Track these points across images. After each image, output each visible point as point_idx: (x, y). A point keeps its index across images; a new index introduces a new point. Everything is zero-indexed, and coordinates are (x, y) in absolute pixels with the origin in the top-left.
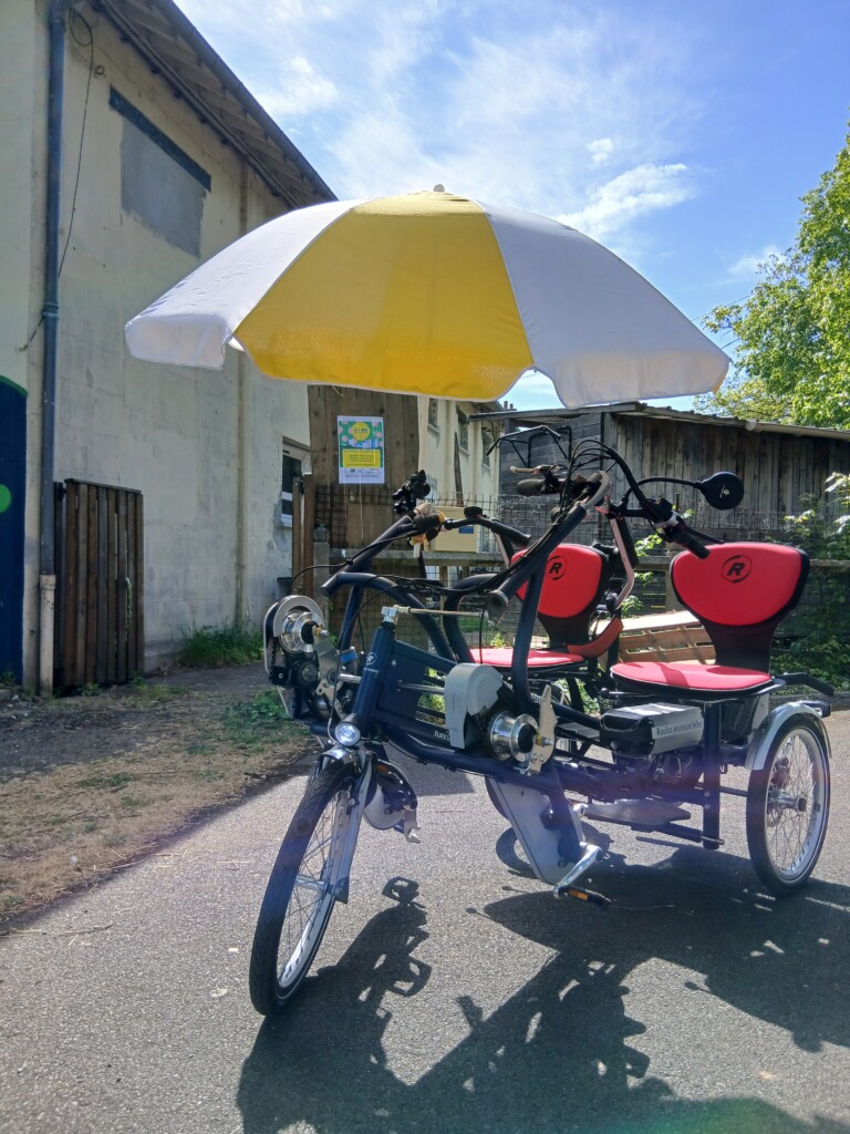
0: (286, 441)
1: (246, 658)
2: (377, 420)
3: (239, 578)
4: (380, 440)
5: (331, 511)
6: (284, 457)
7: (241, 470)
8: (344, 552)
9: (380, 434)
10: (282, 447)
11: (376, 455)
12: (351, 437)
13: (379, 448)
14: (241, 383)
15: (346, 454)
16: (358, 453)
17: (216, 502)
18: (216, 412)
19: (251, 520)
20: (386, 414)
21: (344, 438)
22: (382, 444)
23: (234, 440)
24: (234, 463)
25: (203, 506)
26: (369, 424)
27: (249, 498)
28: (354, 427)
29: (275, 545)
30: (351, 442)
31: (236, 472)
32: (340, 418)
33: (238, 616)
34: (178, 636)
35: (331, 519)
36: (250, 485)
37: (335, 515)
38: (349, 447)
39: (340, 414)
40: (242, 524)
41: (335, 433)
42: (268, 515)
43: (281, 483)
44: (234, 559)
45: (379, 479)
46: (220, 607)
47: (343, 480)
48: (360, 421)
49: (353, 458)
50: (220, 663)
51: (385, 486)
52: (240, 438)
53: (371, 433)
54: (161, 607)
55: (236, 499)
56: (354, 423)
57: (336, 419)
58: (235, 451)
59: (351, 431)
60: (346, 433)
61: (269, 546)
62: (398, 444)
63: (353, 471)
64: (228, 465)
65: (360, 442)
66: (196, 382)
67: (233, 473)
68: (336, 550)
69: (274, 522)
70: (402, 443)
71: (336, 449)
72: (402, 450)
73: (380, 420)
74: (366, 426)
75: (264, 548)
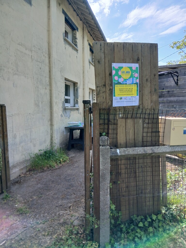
0: (66, 79)
1: (55, 165)
2: (135, 66)
3: (52, 129)
4: (137, 78)
5: (108, 124)
6: (65, 84)
7: (51, 90)
8: (118, 151)
9: (137, 75)
10: (64, 81)
11: (135, 88)
12: (120, 77)
13: (137, 83)
14: (49, 58)
15: (117, 88)
16: (124, 87)
17: (42, 103)
18: (40, 69)
19: (55, 108)
20: (140, 61)
21: (116, 78)
22: (138, 81)
23: (48, 79)
24: (48, 88)
25: (37, 105)
26: (131, 68)
27: (54, 100)
28: (122, 70)
29: (63, 115)
30: (121, 80)
31: (49, 91)
32: (114, 65)
33: (52, 143)
34: (28, 158)
35: (108, 129)
36: (54, 95)
37: (111, 127)
38: (119, 83)
39: (114, 62)
40: (52, 110)
41: (111, 74)
42: (61, 105)
43: (64, 94)
44: (50, 123)
45: (136, 103)
46: (45, 141)
47: (115, 104)
48: (125, 66)
49: (121, 90)
50: (45, 169)
51: (139, 107)
52: (50, 78)
53: (132, 74)
54: (20, 148)
55: (49, 101)
56: (122, 67)
57: (111, 65)
58: (48, 83)
59: (120, 73)
60: (117, 74)
61: (61, 116)
62: (147, 80)
63: (121, 98)
64: (46, 89)
65: (126, 80)
66: (32, 56)
67: (48, 91)
68: (113, 150)
69: (63, 107)
70: (149, 80)
71: (111, 85)
72: (149, 84)
73: (137, 65)
74: (129, 70)
75: (60, 117)
